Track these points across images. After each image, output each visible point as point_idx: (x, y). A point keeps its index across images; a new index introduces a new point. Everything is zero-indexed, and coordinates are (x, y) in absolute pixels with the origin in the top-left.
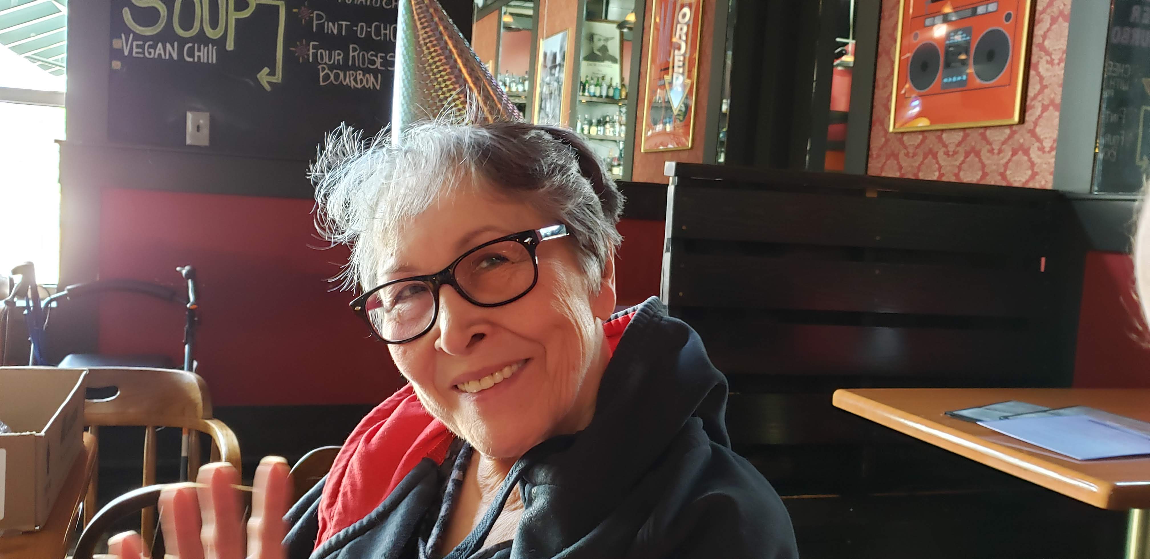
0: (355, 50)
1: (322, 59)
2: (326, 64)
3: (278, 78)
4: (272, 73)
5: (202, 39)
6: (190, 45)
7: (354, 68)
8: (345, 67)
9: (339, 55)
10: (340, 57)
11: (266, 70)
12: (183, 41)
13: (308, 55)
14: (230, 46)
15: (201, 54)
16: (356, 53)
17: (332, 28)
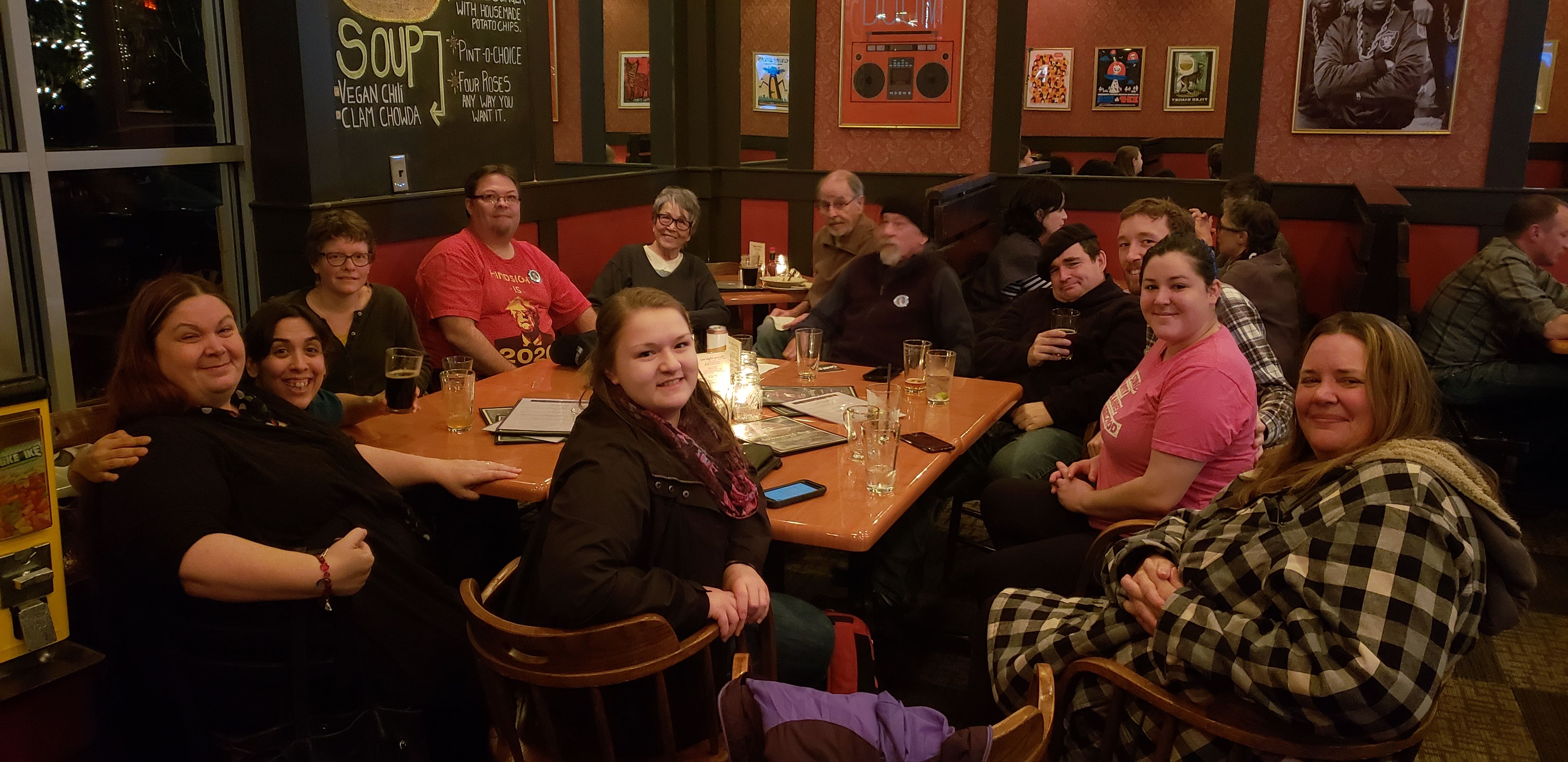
0: (485, 76)
3: (442, 113)
4: (439, 108)
5: (392, 79)
6: (385, 85)
9: (476, 82)
10: (477, 85)
11: (435, 104)
12: (380, 82)
13: (459, 85)
14: (411, 85)
15: (393, 94)
17: (471, 56)
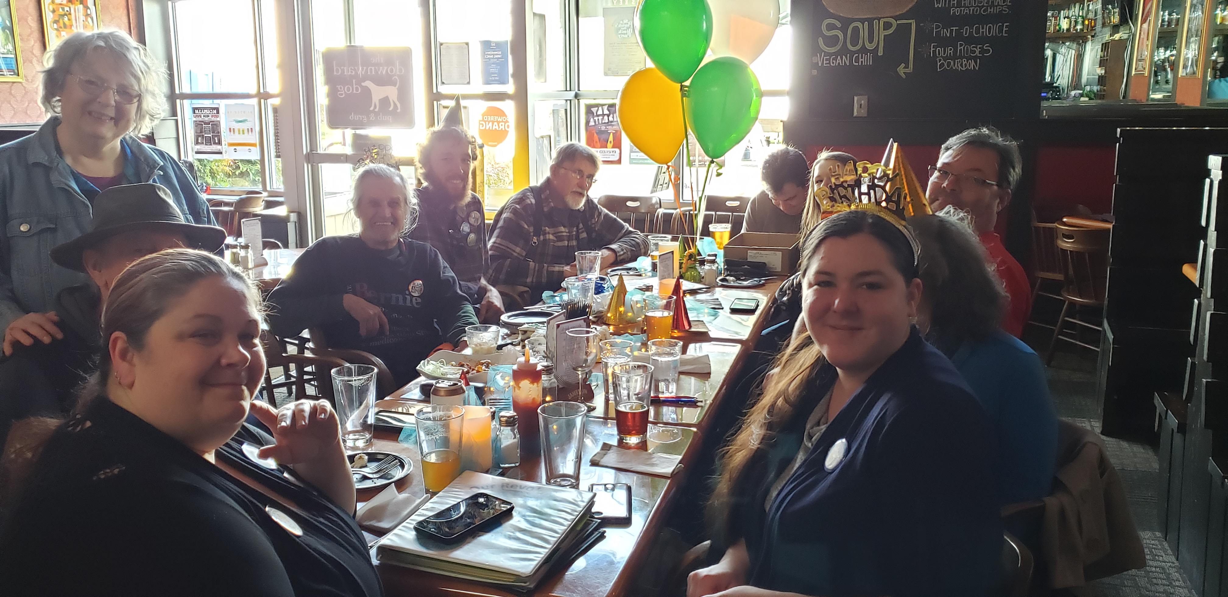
0: (961, 45)
1: (939, 54)
2: (942, 56)
3: (910, 69)
4: (907, 67)
5: (864, 50)
6: (857, 55)
7: (961, 57)
8: (954, 57)
9: (951, 50)
10: (951, 51)
11: (903, 65)
12: (852, 53)
13: (930, 52)
14: (880, 53)
15: (863, 60)
16: (962, 48)
17: (946, 33)
